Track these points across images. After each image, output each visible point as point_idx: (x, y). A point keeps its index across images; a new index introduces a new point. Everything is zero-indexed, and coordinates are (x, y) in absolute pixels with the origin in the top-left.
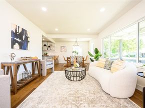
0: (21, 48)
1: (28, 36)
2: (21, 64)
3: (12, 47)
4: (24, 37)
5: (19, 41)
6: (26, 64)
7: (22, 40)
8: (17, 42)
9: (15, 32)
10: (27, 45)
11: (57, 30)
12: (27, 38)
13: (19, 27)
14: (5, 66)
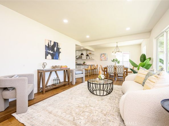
0: (53, 58)
1: (60, 47)
2: (53, 71)
3: (46, 58)
4: (55, 49)
5: (51, 52)
6: (57, 72)
7: (54, 51)
8: (50, 53)
9: (47, 46)
10: (59, 56)
11: (88, 37)
12: (58, 49)
13: (51, 41)
14: (39, 72)
